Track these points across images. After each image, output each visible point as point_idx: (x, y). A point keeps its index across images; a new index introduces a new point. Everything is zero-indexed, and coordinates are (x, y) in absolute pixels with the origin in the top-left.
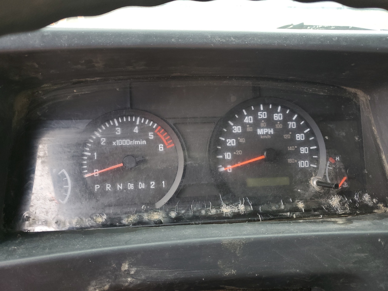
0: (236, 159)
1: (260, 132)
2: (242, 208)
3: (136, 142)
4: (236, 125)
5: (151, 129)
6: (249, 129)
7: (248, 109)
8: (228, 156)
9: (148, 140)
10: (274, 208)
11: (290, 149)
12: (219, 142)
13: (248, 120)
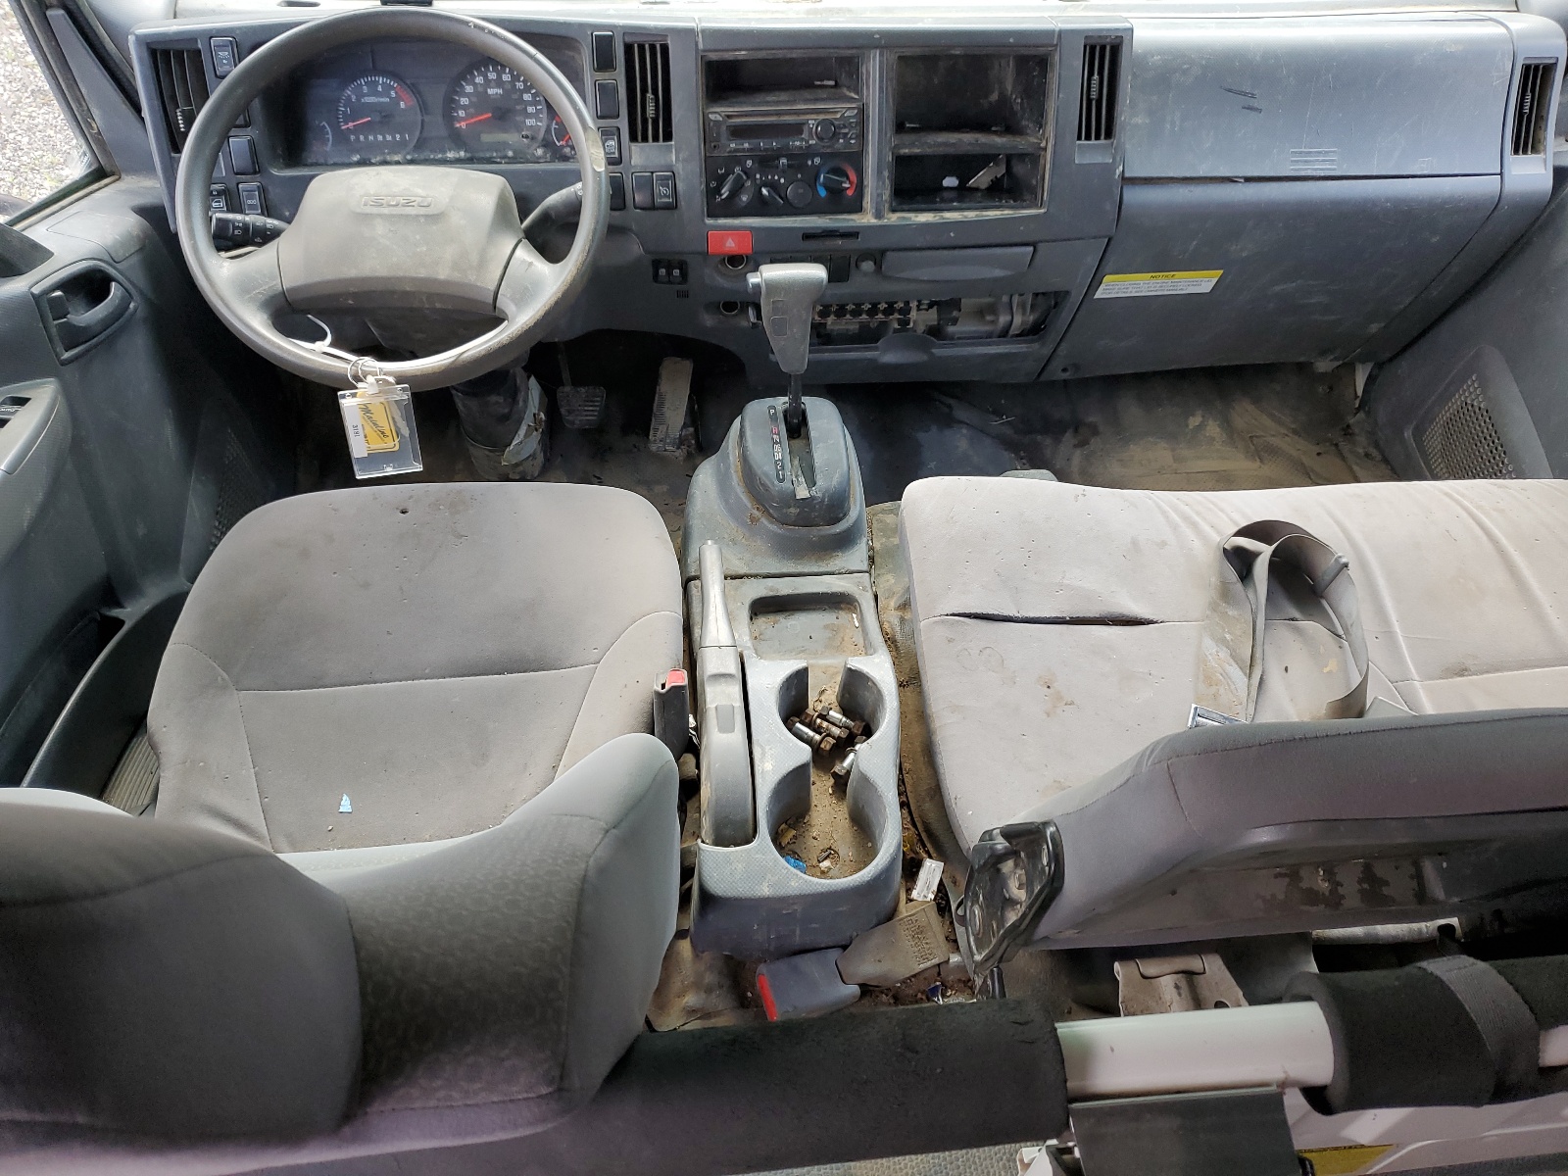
0: (469, 116)
1: (490, 91)
2: (462, 154)
3: (382, 100)
4: (468, 85)
5: (393, 88)
6: (480, 89)
7: (478, 69)
8: (462, 113)
9: (391, 98)
10: (488, 155)
11: (518, 107)
12: (453, 101)
13: (479, 80)
